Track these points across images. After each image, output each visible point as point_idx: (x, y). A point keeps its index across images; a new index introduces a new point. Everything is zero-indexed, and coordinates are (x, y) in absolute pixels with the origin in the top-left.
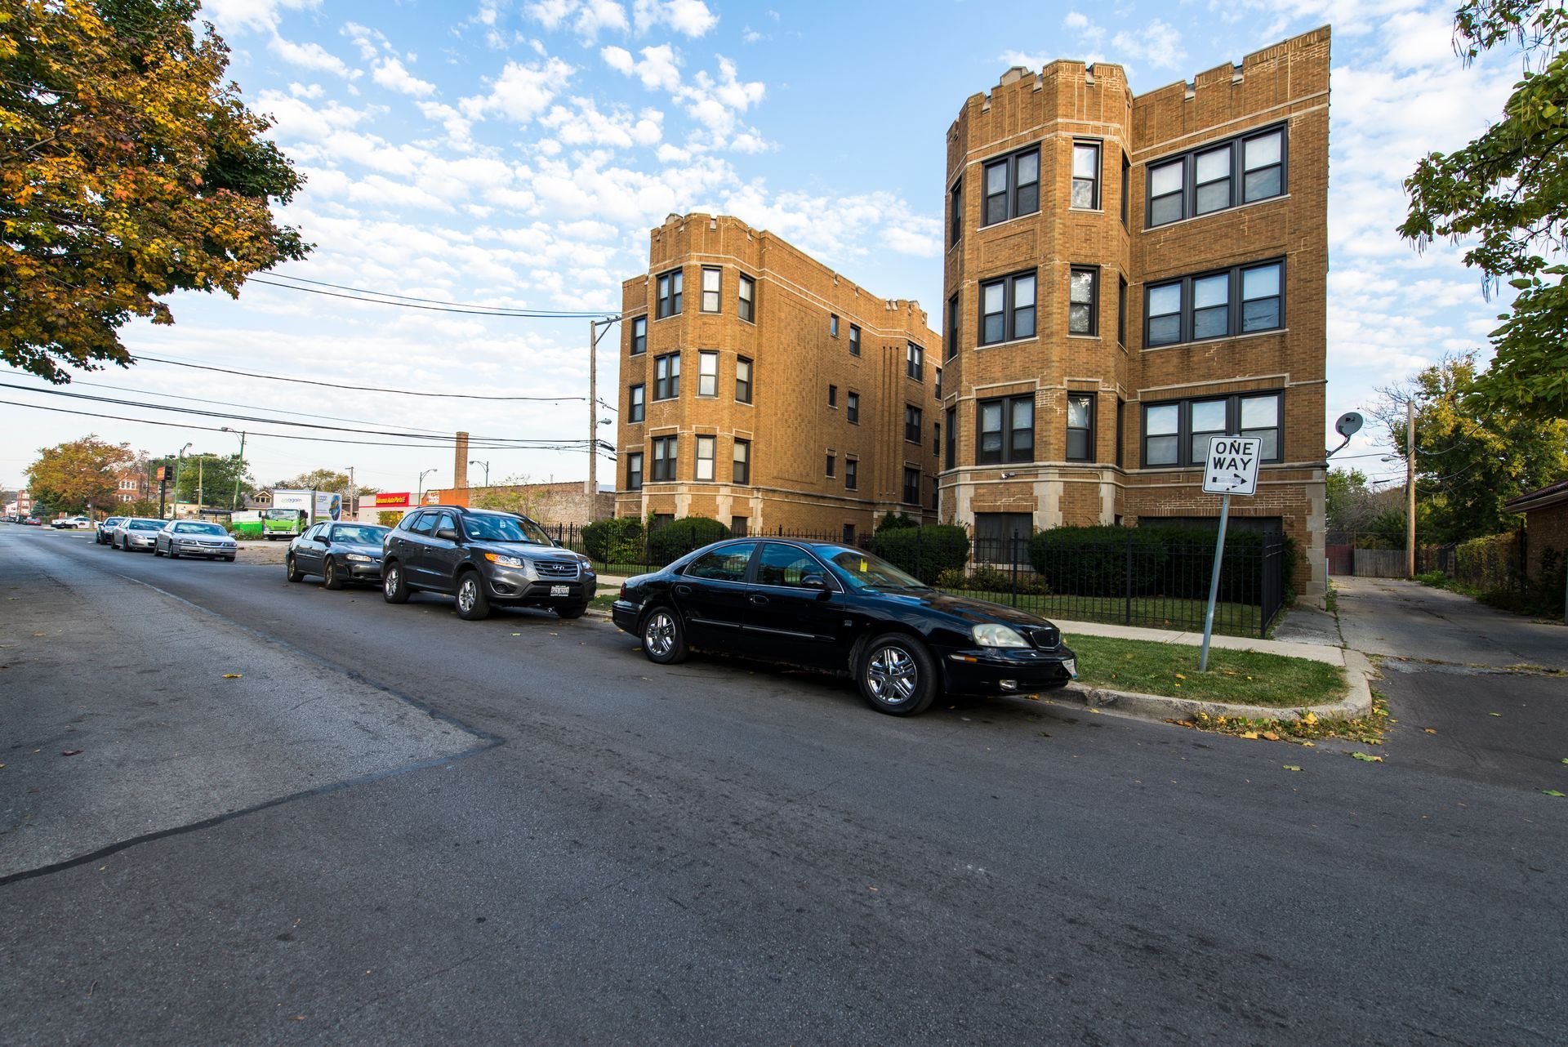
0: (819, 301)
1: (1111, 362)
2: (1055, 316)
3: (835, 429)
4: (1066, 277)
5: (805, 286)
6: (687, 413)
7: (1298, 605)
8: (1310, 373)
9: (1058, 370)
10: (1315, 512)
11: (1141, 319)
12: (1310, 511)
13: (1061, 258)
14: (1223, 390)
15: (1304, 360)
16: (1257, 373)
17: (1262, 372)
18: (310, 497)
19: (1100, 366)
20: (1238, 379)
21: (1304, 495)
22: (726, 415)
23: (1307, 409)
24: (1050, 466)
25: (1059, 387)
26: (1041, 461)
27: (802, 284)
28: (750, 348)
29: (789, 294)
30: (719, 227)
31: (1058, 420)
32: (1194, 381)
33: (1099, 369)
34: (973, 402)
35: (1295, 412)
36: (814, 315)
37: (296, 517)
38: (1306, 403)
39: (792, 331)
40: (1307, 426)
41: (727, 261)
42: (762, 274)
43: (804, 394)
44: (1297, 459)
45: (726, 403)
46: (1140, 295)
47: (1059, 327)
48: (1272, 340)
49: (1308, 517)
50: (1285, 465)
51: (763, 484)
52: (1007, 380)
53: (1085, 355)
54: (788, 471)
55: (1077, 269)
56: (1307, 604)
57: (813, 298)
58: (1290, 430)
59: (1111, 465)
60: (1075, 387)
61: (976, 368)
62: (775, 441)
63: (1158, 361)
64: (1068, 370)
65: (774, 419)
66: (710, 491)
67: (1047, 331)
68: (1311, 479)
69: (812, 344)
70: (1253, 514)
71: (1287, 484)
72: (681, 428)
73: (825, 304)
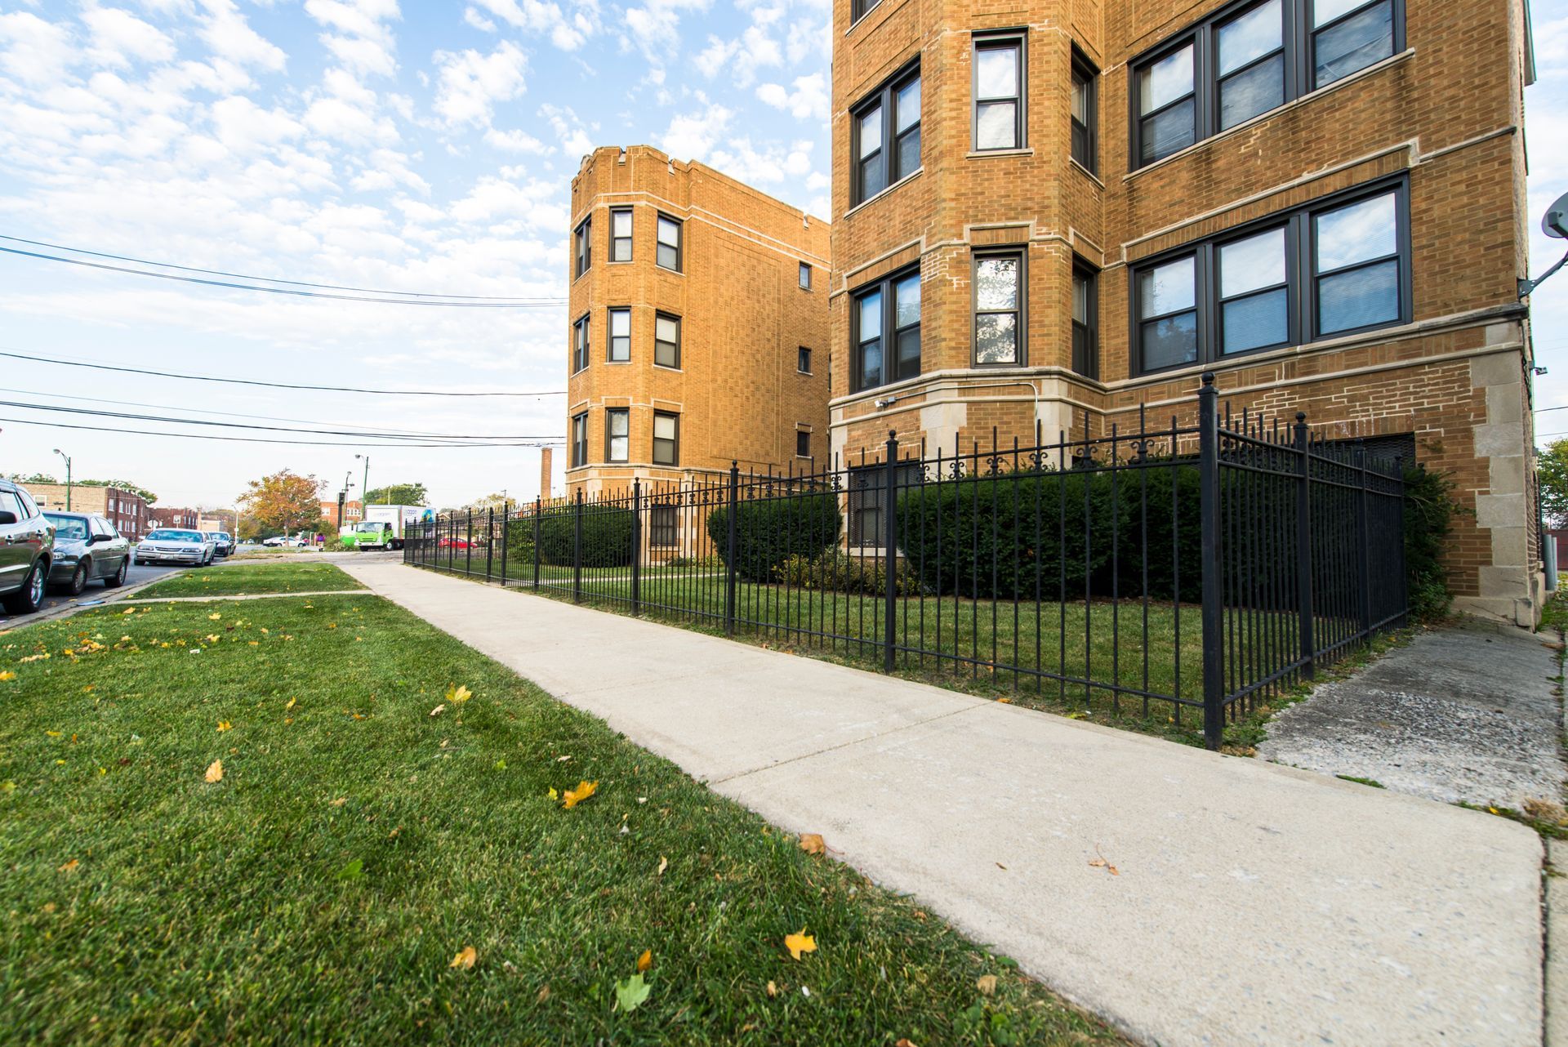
0: (779, 246)
1: (1052, 190)
2: (945, 124)
3: (810, 399)
4: (964, 55)
5: (757, 228)
6: (595, 383)
7: (1459, 618)
8: (1471, 123)
9: (954, 213)
10: (1493, 415)
11: (1126, 124)
12: (1482, 416)
13: (954, 25)
14: (1276, 206)
15: (1453, 99)
16: (1346, 156)
17: (1357, 151)
18: (396, 511)
19: (1031, 199)
20: (1306, 177)
21: (1464, 381)
22: (640, 382)
23: (1465, 200)
24: (940, 377)
25: (955, 241)
26: (930, 371)
27: (751, 225)
28: (676, 302)
29: (730, 236)
30: (629, 158)
31: (954, 298)
32: (1220, 203)
33: (1029, 204)
34: (845, 298)
35: (1436, 212)
36: (773, 262)
37: (381, 528)
38: (1463, 187)
39: (738, 281)
40: (1467, 236)
41: (639, 198)
42: (690, 212)
43: (759, 357)
44: (1447, 308)
45: (640, 368)
46: (1123, 83)
47: (954, 141)
48: (1377, 82)
49: (1477, 429)
50: (1416, 325)
51: (696, 465)
52: (885, 250)
53: (1002, 182)
54: (736, 450)
55: (990, 40)
56: (1481, 614)
57: (769, 242)
58: (1425, 253)
59: (1055, 368)
60: (984, 239)
61: (847, 245)
62: (714, 412)
63: (1156, 185)
64: (971, 212)
65: (710, 387)
66: (624, 474)
67: (935, 153)
68: (1482, 344)
69: (769, 297)
70: (1346, 434)
71: (1422, 365)
72: (592, 402)
73: (789, 250)
